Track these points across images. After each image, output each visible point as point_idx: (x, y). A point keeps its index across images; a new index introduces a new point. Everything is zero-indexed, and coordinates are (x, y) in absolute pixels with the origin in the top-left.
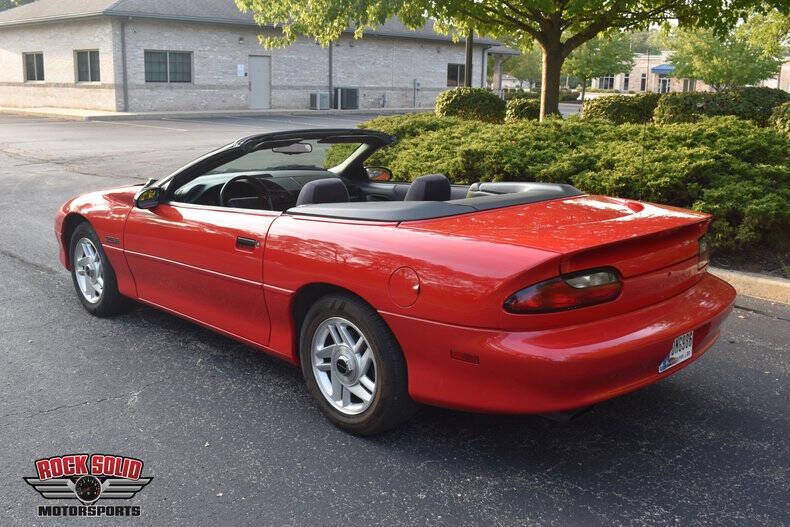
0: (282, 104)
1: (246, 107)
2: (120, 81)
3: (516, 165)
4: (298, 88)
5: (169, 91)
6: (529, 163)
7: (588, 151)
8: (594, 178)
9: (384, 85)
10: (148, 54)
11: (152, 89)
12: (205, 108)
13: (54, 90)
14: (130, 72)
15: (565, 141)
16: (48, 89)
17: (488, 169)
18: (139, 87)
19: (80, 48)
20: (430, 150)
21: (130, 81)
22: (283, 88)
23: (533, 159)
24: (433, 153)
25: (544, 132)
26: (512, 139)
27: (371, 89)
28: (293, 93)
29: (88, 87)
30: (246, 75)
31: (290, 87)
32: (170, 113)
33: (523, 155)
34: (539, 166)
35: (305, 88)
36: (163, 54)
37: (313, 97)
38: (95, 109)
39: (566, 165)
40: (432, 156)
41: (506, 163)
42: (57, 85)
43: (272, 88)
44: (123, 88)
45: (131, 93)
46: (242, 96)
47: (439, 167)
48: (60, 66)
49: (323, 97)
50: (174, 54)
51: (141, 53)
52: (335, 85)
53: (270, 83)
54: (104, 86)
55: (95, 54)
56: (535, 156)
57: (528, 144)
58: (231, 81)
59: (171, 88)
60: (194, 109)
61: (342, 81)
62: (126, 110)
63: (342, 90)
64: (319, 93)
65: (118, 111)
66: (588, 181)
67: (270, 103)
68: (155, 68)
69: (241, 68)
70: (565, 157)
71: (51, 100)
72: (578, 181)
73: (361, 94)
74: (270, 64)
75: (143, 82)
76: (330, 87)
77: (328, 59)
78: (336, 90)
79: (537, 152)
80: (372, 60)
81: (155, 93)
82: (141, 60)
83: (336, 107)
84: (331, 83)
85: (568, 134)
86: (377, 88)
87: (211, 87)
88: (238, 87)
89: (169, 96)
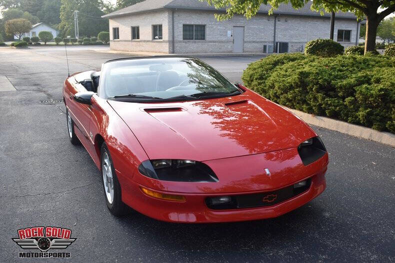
0: (249, 50)
1: (231, 52)
2: (171, 39)
3: (326, 80)
4: (257, 42)
5: (194, 44)
6: (333, 80)
7: (368, 73)
8: (367, 89)
9: (302, 41)
10: (184, 26)
11: (186, 43)
12: (211, 52)
13: (144, 43)
14: (176, 35)
15: (357, 67)
16: (141, 43)
17: (311, 82)
18: (180, 42)
19: (154, 24)
20: (286, 71)
21: (175, 39)
22: (250, 42)
23: (336, 77)
24: (287, 73)
25: (347, 61)
26: (326, 66)
27: (296, 43)
28: (256, 45)
29: (157, 42)
30: (232, 36)
31: (254, 42)
32: (194, 54)
33: (330, 75)
34: (339, 81)
35: (261, 42)
36: (192, 26)
37: (265, 47)
38: (160, 52)
39: (352, 80)
40: (286, 75)
41: (320, 79)
42: (145, 41)
43: (244, 42)
44: (172, 42)
45: (176, 45)
46: (229, 47)
47: (288, 81)
48: (146, 32)
49: (270, 47)
50: (197, 26)
51: (181, 26)
52: (277, 40)
53: (244, 40)
54: (164, 41)
55: (161, 26)
56: (337, 75)
57: (335, 68)
58: (224, 39)
59: (195, 42)
60: (206, 52)
61: (281, 38)
62: (173, 53)
63: (280, 43)
64: (268, 44)
65: (169, 53)
66: (364, 90)
67: (243, 50)
68: (188, 33)
69: (229, 33)
70: (354, 76)
71: (143, 48)
72: (358, 90)
73: (290, 45)
74: (244, 30)
75: (182, 39)
76: (274, 42)
77: (273, 28)
78: (277, 43)
79: (339, 73)
80: (297, 28)
81: (187, 45)
82: (181, 29)
83: (277, 52)
84: (275, 40)
85: (360, 63)
86: (300, 43)
87: (214, 42)
88: (227, 42)
89: (195, 46)
